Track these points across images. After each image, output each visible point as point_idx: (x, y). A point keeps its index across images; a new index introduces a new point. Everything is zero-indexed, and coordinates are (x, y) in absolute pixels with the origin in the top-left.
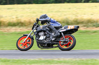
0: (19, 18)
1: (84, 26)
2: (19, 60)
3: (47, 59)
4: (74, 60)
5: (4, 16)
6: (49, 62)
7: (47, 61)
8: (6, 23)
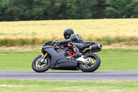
0: (55, 35)
1: (127, 44)
2: (57, 82)
3: (88, 81)
4: (118, 82)
5: (38, 33)
6: (90, 84)
7: (88, 83)
8: (41, 41)
